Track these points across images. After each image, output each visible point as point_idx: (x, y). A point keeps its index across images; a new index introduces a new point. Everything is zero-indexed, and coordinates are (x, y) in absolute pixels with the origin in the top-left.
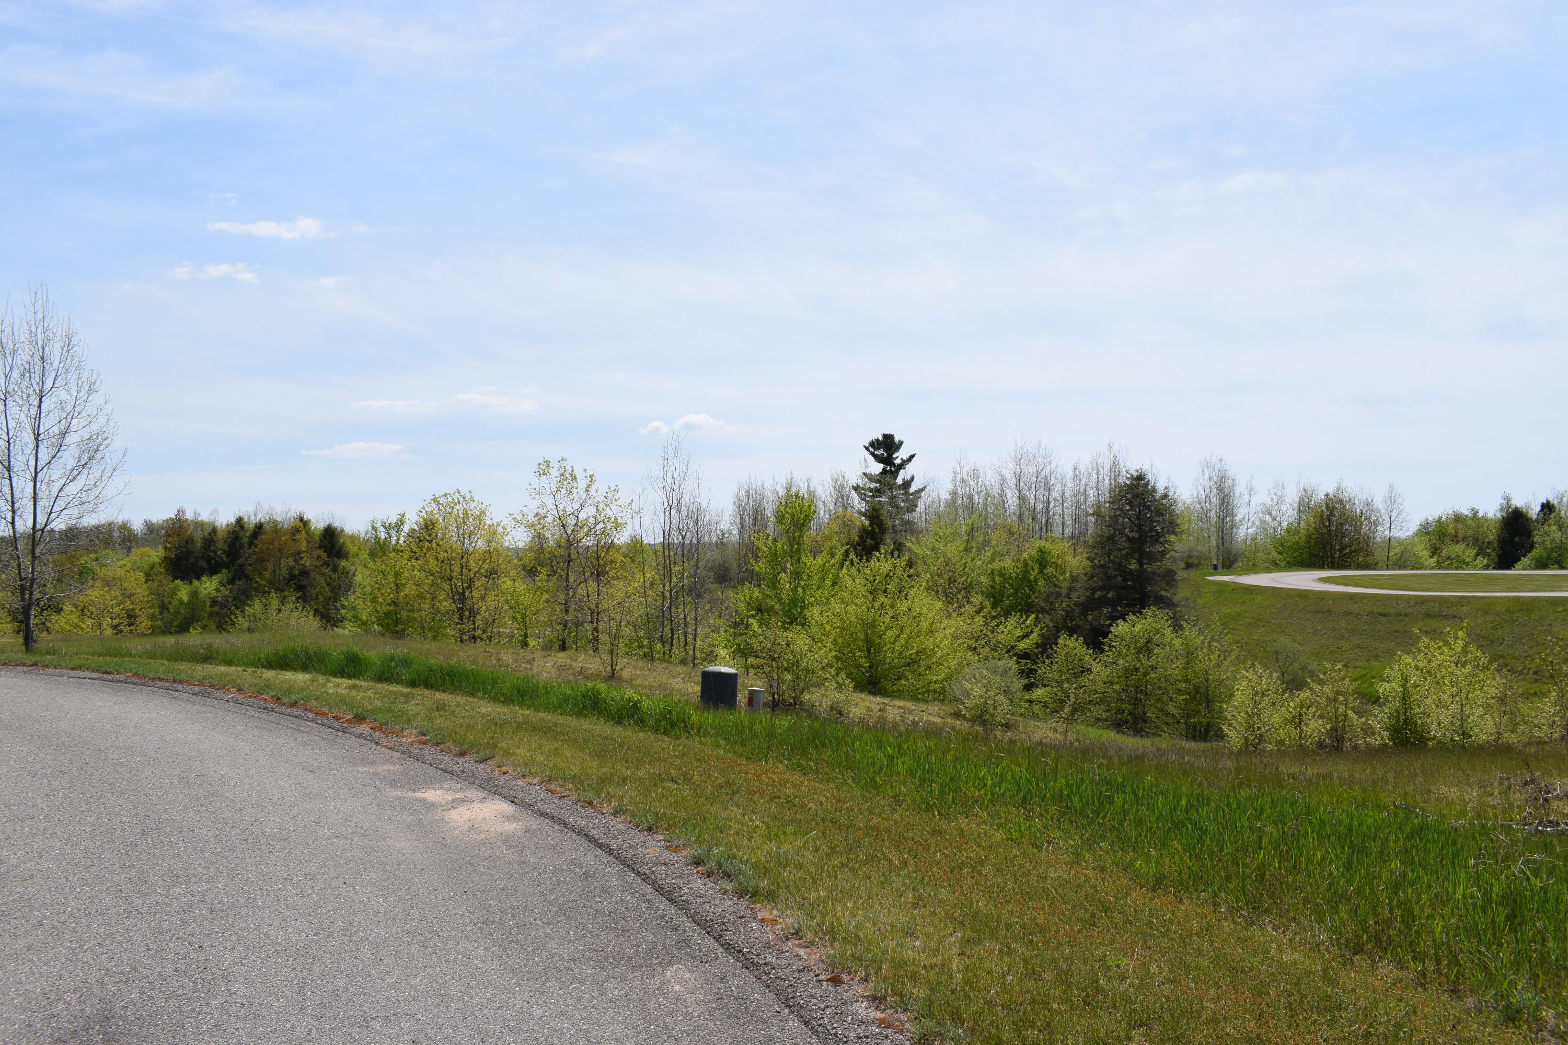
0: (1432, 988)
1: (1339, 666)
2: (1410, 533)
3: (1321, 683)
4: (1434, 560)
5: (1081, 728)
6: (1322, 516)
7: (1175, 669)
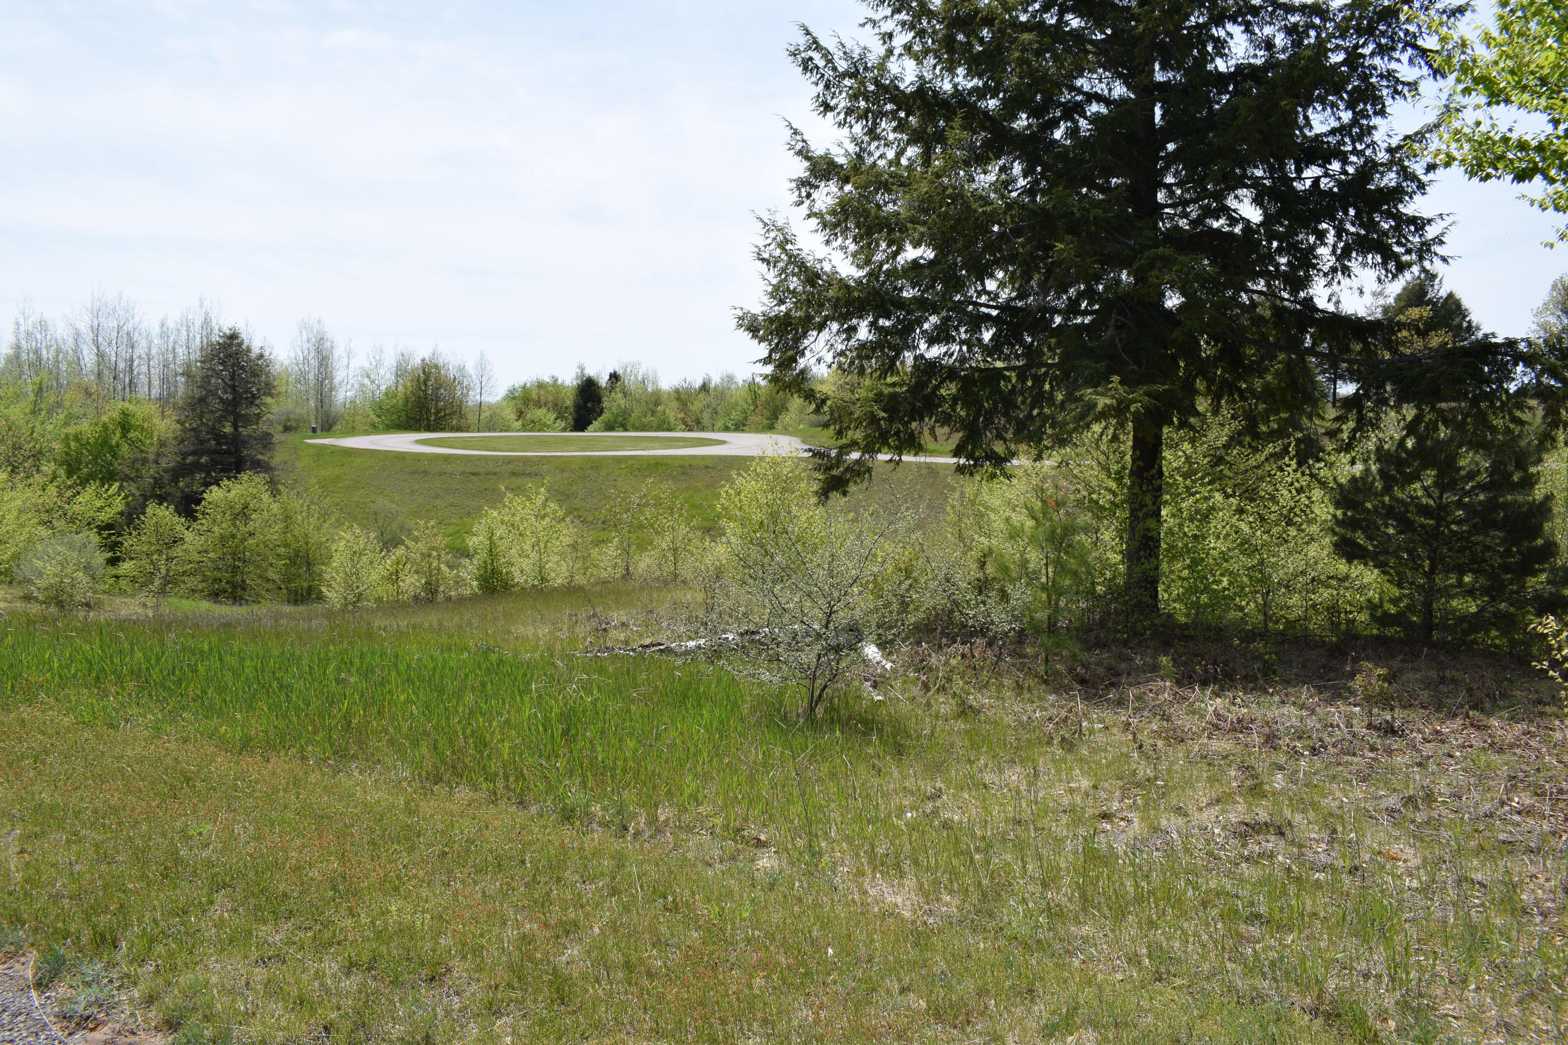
0: (502, 803)
1: (432, 523)
2: (499, 398)
3: (416, 540)
4: (519, 423)
5: (174, 600)
6: (418, 381)
7: (274, 534)
